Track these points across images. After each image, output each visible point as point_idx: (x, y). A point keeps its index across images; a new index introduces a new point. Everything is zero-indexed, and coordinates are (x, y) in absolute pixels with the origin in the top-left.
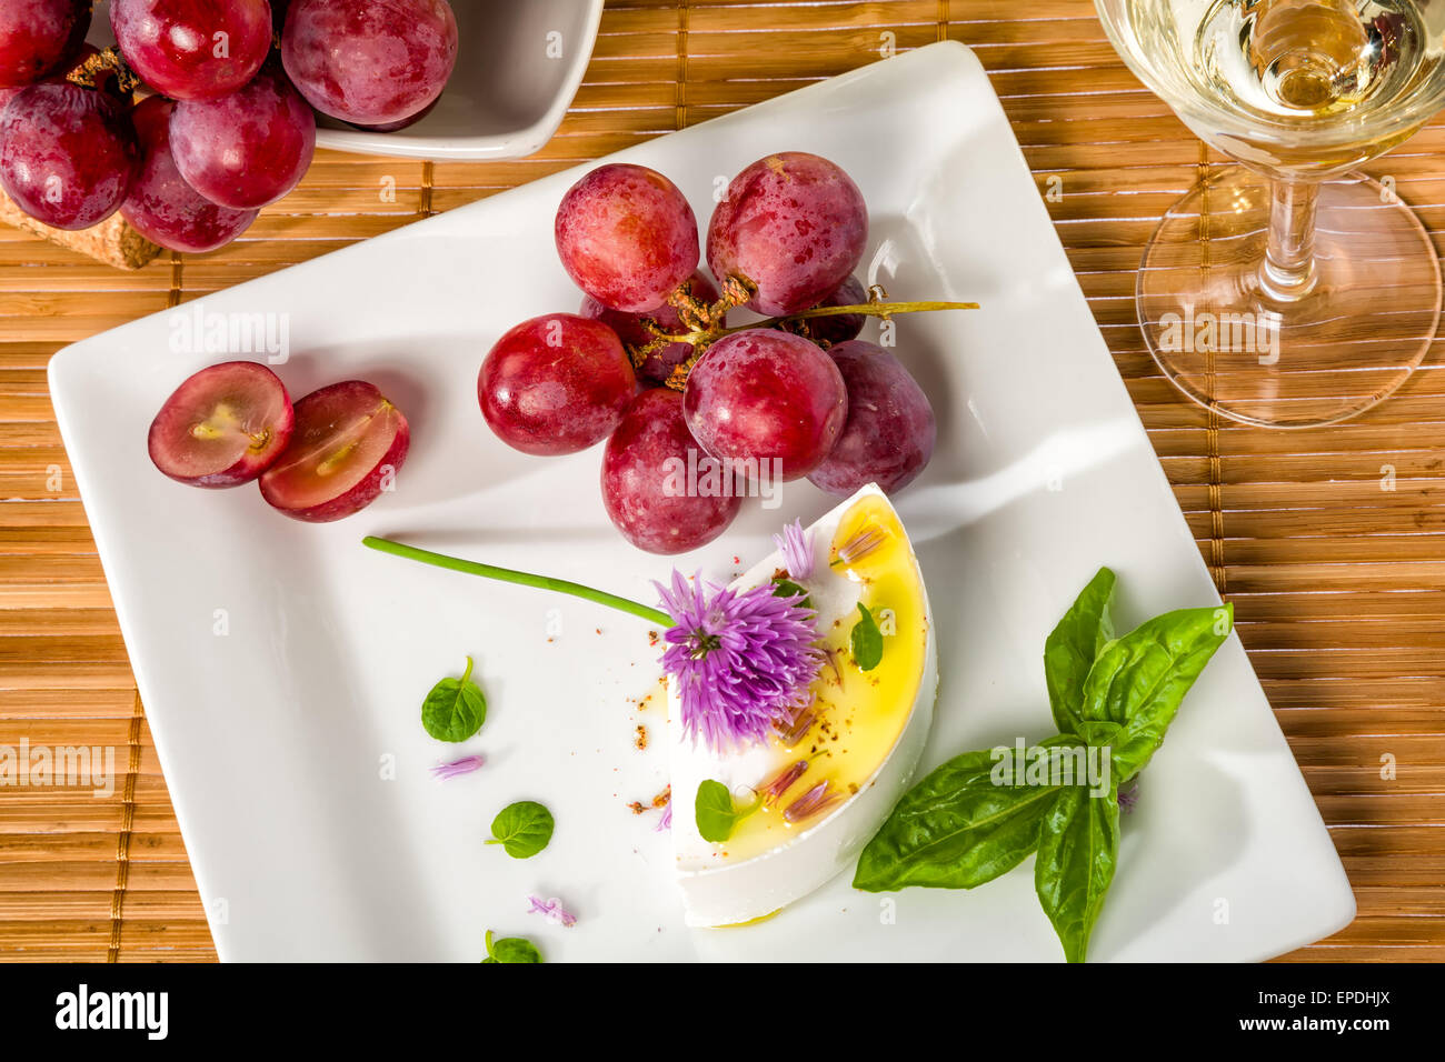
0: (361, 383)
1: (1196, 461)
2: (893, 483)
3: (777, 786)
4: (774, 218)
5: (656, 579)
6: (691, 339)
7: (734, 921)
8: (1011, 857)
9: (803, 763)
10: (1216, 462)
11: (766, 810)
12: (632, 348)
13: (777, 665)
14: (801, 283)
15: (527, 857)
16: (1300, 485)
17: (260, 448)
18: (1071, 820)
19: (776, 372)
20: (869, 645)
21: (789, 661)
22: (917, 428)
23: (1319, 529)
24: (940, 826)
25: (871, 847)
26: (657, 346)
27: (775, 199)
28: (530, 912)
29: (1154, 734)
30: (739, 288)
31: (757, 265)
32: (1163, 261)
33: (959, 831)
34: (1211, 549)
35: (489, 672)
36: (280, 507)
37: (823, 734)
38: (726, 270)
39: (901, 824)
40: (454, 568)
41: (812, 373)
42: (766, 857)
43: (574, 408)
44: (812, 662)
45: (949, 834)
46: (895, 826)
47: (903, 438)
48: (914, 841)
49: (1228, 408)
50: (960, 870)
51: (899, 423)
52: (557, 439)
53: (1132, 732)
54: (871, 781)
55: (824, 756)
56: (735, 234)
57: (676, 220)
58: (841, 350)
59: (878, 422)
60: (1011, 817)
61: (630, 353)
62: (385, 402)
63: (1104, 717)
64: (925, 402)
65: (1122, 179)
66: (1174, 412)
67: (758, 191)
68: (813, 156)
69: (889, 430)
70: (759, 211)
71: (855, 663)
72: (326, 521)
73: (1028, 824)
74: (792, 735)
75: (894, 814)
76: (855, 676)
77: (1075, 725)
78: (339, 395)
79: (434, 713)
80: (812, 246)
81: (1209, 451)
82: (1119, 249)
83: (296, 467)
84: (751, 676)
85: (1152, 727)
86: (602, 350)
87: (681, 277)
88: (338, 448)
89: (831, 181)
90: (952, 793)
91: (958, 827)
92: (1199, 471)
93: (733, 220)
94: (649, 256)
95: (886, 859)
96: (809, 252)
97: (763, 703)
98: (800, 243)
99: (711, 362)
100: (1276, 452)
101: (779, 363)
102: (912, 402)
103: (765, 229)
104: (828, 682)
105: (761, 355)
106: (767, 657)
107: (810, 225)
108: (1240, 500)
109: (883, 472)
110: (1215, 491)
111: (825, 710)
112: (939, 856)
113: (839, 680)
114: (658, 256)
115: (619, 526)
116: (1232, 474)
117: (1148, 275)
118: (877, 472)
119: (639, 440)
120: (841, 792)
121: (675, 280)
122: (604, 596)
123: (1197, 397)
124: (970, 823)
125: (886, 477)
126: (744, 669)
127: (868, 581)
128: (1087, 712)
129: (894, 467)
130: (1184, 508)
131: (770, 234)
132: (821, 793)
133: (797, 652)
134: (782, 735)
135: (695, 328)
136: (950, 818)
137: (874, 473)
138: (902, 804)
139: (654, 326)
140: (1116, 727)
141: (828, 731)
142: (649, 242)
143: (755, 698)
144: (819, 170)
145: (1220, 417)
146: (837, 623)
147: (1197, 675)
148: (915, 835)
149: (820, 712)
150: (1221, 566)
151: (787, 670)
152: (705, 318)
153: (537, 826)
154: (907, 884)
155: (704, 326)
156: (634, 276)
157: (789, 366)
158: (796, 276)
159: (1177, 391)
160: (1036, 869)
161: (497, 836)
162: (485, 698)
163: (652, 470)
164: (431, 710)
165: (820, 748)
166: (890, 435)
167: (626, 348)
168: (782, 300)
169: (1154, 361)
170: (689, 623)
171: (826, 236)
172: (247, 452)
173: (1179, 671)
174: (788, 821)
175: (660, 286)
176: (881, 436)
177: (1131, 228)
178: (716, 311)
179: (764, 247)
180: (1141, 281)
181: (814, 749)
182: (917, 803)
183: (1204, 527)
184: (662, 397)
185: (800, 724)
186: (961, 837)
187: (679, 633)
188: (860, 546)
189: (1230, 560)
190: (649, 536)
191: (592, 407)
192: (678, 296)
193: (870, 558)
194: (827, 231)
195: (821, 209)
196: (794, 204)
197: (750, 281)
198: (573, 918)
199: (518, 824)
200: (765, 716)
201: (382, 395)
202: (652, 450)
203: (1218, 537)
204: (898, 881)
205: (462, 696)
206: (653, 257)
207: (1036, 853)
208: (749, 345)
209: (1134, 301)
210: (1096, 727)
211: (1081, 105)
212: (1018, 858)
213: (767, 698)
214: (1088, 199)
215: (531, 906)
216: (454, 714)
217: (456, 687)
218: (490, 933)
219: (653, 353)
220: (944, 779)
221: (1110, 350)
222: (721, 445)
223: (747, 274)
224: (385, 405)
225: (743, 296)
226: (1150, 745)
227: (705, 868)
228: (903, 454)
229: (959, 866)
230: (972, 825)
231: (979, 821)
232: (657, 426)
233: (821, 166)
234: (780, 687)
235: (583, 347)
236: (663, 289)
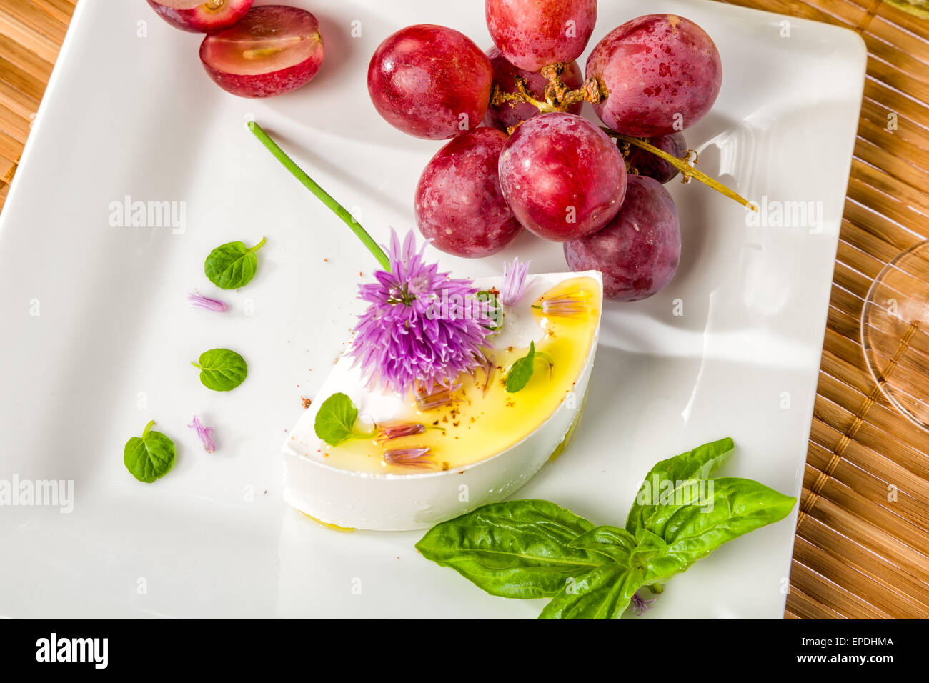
0: (311, 15)
1: (845, 414)
2: (620, 290)
3: (392, 431)
4: (648, 52)
5: (395, 228)
6: (541, 106)
7: (317, 517)
8: (533, 591)
9: (422, 426)
10: (858, 423)
11: (375, 443)
12: (497, 88)
13: (441, 340)
14: (640, 110)
15: (212, 388)
16: (908, 473)
17: (212, 9)
18: (590, 591)
19: (579, 151)
20: (521, 376)
21: (452, 344)
22: (659, 262)
23: (903, 511)
24: (502, 543)
25: (444, 525)
26: (515, 98)
27: (657, 40)
28: (189, 426)
29: (684, 560)
30: (595, 88)
31: (616, 78)
32: (911, 267)
33: (511, 554)
34: (817, 478)
35: (272, 256)
36: (205, 62)
37: (450, 417)
38: (594, 73)
39: (475, 524)
40: (288, 168)
41: (603, 168)
42: (353, 475)
43: (429, 100)
44: (469, 356)
45: (504, 551)
46: (470, 522)
47: (645, 262)
48: (477, 542)
49: (891, 391)
50: (493, 578)
51: (649, 251)
52: (405, 115)
53: (671, 551)
54: (461, 470)
55: (441, 432)
56: (615, 48)
57: (579, 12)
58: (642, 178)
59: (634, 240)
60: (553, 565)
61: (494, 91)
62: (317, 35)
63: (658, 532)
64: (678, 250)
65: (916, 199)
66: (850, 371)
67: (649, 28)
68: (703, 31)
69: (639, 250)
70: (641, 41)
71: (504, 382)
72: (229, 91)
73: (560, 576)
74: (427, 402)
75: (473, 512)
76: (498, 391)
77: (638, 529)
78: (293, 16)
79: (217, 259)
80: (663, 87)
81: (859, 413)
82: (883, 242)
83: (233, 44)
84: (419, 338)
85: (687, 556)
86: (474, 72)
87: (559, 55)
88: (268, 45)
89: (704, 53)
90: (522, 523)
91: (513, 551)
92: (844, 422)
93: (619, 39)
94: (544, 24)
95: (450, 542)
96: (658, 90)
97: (414, 361)
98: (655, 79)
99: (540, 120)
100: (905, 440)
101: (585, 147)
102: (667, 242)
103: (636, 56)
104: (477, 384)
105: (576, 134)
106: (437, 330)
107: (670, 72)
108: (859, 458)
109: (616, 277)
110: (845, 441)
111: (462, 401)
112: (486, 561)
113: (485, 388)
114: (551, 28)
115: (416, 207)
116: (864, 437)
117: (893, 271)
118: (613, 275)
119: (463, 153)
120: (436, 463)
121: (553, 55)
122: (366, 236)
123: (874, 371)
124: (523, 552)
125: (617, 282)
126: (414, 326)
127: (551, 334)
128: (650, 524)
129: (626, 279)
130: (812, 437)
131: (638, 61)
132: (420, 454)
133: (461, 341)
134: (419, 398)
135: (550, 102)
136: (512, 541)
137: (609, 273)
138: (483, 509)
139: (523, 83)
140: (662, 543)
141: (454, 417)
142: (550, 14)
143: (411, 353)
144: (701, 41)
145: (882, 394)
146: (511, 349)
147: (740, 535)
148: (481, 538)
149: (458, 400)
150: (817, 494)
151: (445, 348)
152: (559, 97)
153: (232, 373)
154: (452, 565)
155: (556, 103)
156: (526, 32)
157: (590, 153)
158: (638, 102)
159: (864, 360)
160: (544, 609)
161: (201, 363)
162: (257, 269)
163: (458, 178)
164: (216, 256)
165: (441, 424)
166: (637, 254)
167: (493, 86)
168: (619, 115)
169: (859, 329)
170: (399, 274)
171: (677, 86)
172: (201, 6)
173: (730, 526)
174: (385, 460)
175: (539, 52)
176: (630, 250)
177: (900, 234)
178: (570, 96)
179: (628, 68)
180: (884, 273)
181: (436, 423)
182: (494, 515)
183: (822, 460)
184: (497, 135)
185: (436, 398)
186: (509, 559)
187: (388, 278)
188: (561, 307)
189: (824, 493)
190: (431, 225)
191: (442, 106)
192: (550, 70)
193: (563, 319)
194: (679, 84)
195: (684, 66)
196: (668, 50)
197: (606, 89)
198: (214, 447)
199: (220, 364)
200: (411, 372)
201: (319, 30)
202: (467, 164)
203: (827, 473)
204: (446, 561)
205: (243, 260)
206: (546, 27)
207: (552, 598)
208: (573, 123)
209: (872, 282)
210: (650, 538)
211: (920, 135)
212: (540, 595)
213: (419, 359)
214: (885, 198)
215: (192, 424)
216: (229, 268)
217: (243, 252)
218: (154, 423)
219: (511, 101)
220: (524, 510)
221: (830, 303)
222: (510, 180)
223: (606, 82)
224: (316, 37)
225: (594, 96)
226: (677, 567)
227: (306, 455)
228: (638, 274)
229: (494, 575)
230: (524, 554)
231: (529, 554)
232: (480, 150)
233: (705, 40)
234: (433, 357)
235: (461, 61)
236: (541, 55)
